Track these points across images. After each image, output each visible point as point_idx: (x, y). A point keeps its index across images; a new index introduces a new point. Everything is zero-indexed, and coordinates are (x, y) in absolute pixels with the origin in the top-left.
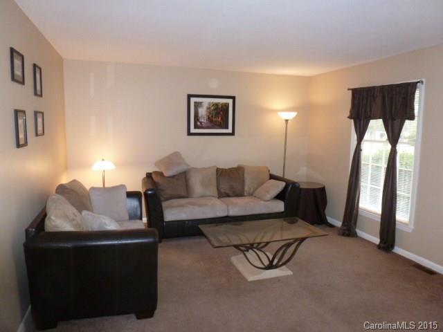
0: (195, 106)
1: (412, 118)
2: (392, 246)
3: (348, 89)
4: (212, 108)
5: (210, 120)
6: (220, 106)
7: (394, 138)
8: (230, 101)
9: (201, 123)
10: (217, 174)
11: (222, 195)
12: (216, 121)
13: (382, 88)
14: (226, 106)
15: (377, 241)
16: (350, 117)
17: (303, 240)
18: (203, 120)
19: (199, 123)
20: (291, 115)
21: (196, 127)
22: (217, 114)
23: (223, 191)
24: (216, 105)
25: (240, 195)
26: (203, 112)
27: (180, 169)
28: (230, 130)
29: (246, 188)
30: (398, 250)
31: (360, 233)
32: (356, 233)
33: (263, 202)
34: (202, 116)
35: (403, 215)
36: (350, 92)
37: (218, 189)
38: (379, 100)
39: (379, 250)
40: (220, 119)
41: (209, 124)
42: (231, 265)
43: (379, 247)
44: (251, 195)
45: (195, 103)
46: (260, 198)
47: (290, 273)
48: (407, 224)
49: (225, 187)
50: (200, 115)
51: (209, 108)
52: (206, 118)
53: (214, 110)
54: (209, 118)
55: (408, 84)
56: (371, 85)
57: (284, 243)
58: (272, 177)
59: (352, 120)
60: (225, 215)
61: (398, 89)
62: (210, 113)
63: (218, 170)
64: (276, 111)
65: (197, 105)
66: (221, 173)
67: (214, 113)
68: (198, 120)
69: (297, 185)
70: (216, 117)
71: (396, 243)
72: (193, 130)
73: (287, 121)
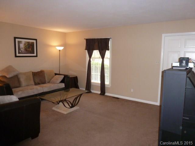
0: (18, 43)
1: (108, 50)
2: (105, 93)
3: (85, 39)
4: (27, 44)
5: (26, 49)
6: (30, 43)
7: (103, 56)
8: (35, 41)
9: (22, 51)
10: (33, 75)
11: (36, 84)
12: (29, 50)
13: (98, 39)
14: (33, 43)
15: (99, 92)
16: (86, 49)
17: (81, 95)
18: (22, 50)
19: (20, 51)
20: (61, 48)
21: (19, 53)
22: (29, 47)
23: (37, 82)
24: (29, 43)
25: (44, 83)
26: (22, 46)
27: (15, 73)
28: (35, 55)
29: (46, 80)
30: (106, 94)
31: (92, 91)
32: (91, 91)
33: (56, 84)
34: (22, 47)
35: (107, 82)
36: (85, 40)
37: (34, 82)
38: (97, 43)
39: (101, 95)
40: (30, 49)
41: (25, 52)
42: (54, 111)
43: (100, 94)
44: (49, 82)
45: (18, 41)
46: (54, 83)
47: (78, 108)
48: (109, 85)
49: (37, 80)
50: (21, 47)
51: (25, 44)
52: (24, 49)
53: (27, 45)
54: (25, 49)
55: (107, 39)
56: (94, 38)
57: (75, 97)
58: (56, 74)
59: (87, 51)
60: (43, 92)
61: (103, 40)
62: (26, 46)
63: (33, 72)
64: (55, 46)
65: (19, 42)
66: (35, 74)
67: (27, 46)
68: (20, 50)
69: (68, 76)
70: (28, 48)
71: (106, 92)
72: (18, 55)
73: (60, 50)
